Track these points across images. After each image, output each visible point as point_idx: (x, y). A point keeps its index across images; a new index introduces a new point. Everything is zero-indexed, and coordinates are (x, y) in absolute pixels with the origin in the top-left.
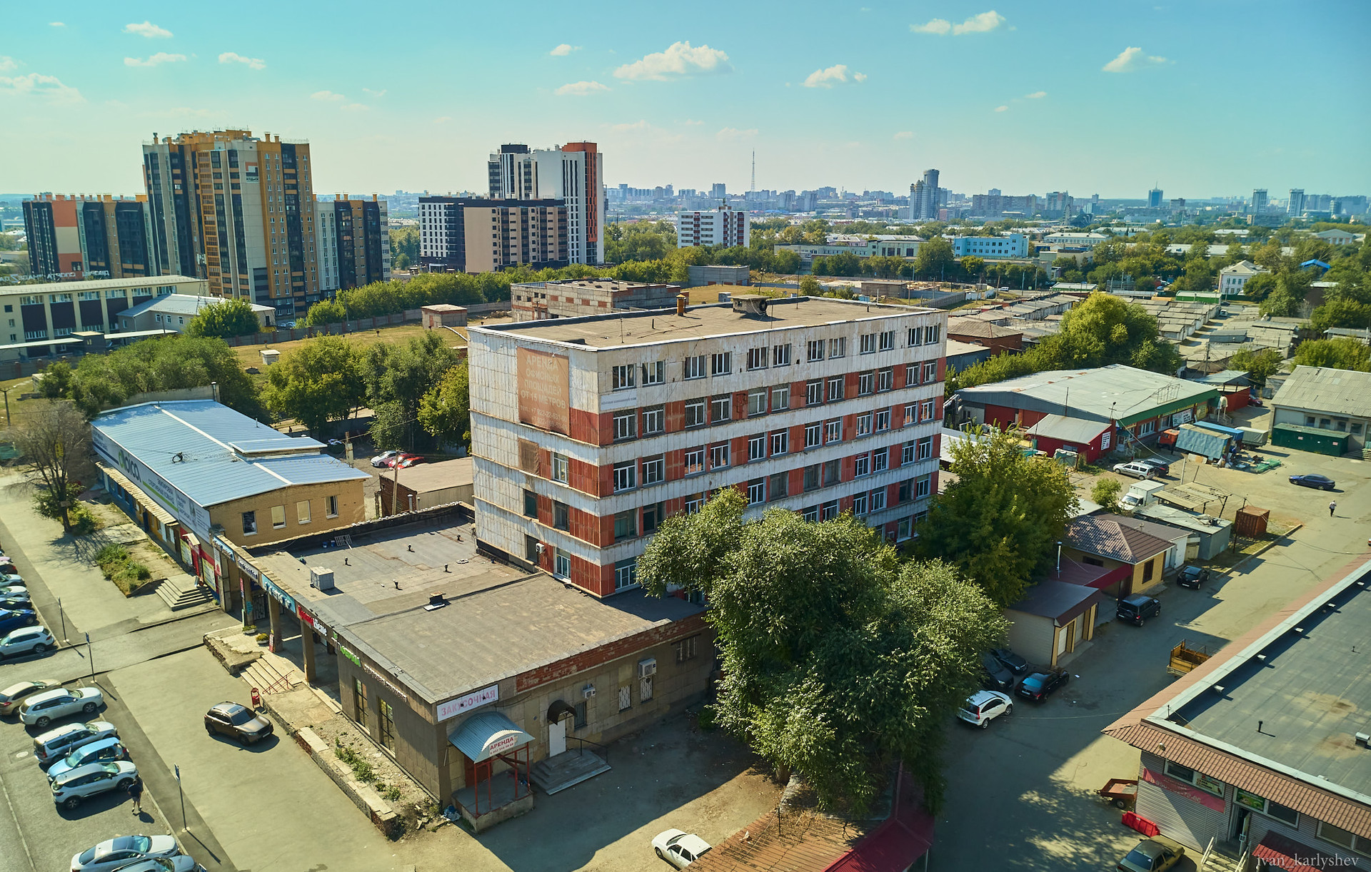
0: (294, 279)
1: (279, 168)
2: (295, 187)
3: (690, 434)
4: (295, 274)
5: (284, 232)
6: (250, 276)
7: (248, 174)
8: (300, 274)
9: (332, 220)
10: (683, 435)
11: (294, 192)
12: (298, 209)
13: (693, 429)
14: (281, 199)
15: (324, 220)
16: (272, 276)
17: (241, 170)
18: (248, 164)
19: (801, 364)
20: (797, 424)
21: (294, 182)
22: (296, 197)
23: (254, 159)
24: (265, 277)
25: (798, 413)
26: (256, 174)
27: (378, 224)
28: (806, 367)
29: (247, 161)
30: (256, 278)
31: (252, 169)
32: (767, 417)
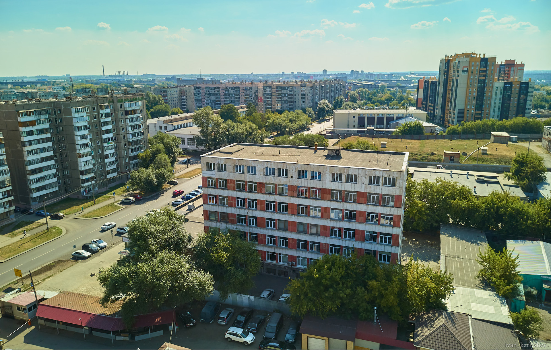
0: (476, 114)
1: (478, 68)
2: (485, 76)
3: (238, 192)
4: (477, 112)
5: (475, 94)
6: (456, 112)
7: (463, 71)
8: (480, 112)
9: (501, 90)
10: (235, 192)
11: (484, 78)
12: (484, 85)
13: (239, 191)
14: (476, 81)
15: (497, 90)
16: (466, 112)
17: (461, 69)
18: (464, 67)
19: (293, 178)
20: (292, 203)
21: (484, 74)
22: (485, 80)
23: (467, 65)
24: (463, 113)
25: (292, 198)
26: (467, 71)
27: (528, 92)
28: (296, 180)
29: (464, 66)
30: (459, 113)
31: (465, 69)
32: (275, 196)
